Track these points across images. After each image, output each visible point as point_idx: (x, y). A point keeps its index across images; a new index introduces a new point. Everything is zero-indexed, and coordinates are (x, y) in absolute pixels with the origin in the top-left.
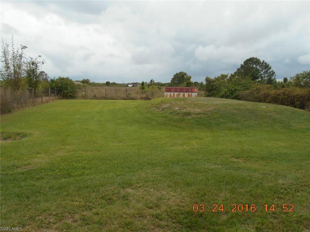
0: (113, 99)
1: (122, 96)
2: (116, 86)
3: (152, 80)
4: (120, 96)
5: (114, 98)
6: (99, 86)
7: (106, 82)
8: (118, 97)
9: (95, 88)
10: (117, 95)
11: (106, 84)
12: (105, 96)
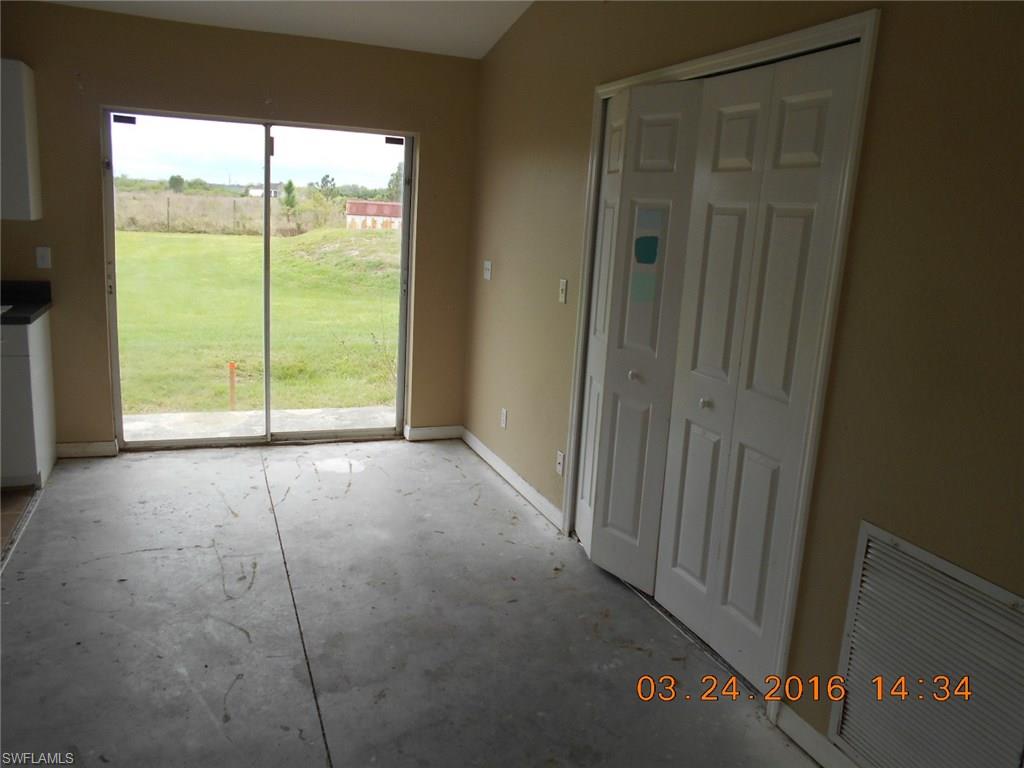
0: (193, 231)
1: (222, 223)
2: (203, 191)
3: (328, 176)
4: (214, 223)
5: (195, 227)
6: (143, 189)
7: (168, 179)
8: (208, 225)
9: (131, 195)
10: (206, 219)
11: (168, 185)
12: (166, 222)
